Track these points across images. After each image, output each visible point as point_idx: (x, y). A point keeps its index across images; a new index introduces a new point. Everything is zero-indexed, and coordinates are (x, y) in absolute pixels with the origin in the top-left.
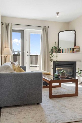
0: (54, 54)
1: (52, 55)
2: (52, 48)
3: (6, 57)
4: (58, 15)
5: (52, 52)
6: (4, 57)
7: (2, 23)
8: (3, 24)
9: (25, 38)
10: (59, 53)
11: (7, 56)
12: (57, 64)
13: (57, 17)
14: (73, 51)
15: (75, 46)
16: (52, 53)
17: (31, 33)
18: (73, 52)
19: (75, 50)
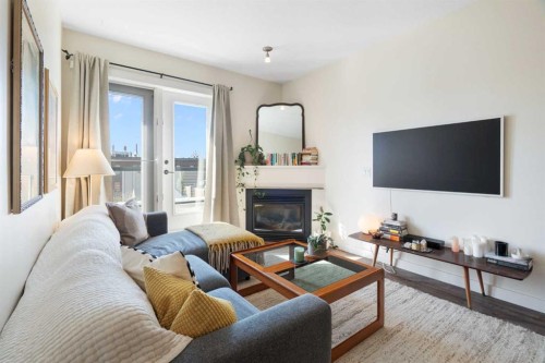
0: (249, 168)
1: (244, 171)
2: (243, 149)
3: (83, 183)
4: (268, 55)
5: (242, 161)
6: (74, 181)
7: (66, 52)
8: (68, 58)
9: (156, 116)
10: (262, 164)
11: (86, 179)
12: (256, 197)
13: (268, 60)
14: (299, 159)
15: (304, 147)
16: (242, 165)
17: (176, 103)
18: (302, 164)
19: (306, 159)
